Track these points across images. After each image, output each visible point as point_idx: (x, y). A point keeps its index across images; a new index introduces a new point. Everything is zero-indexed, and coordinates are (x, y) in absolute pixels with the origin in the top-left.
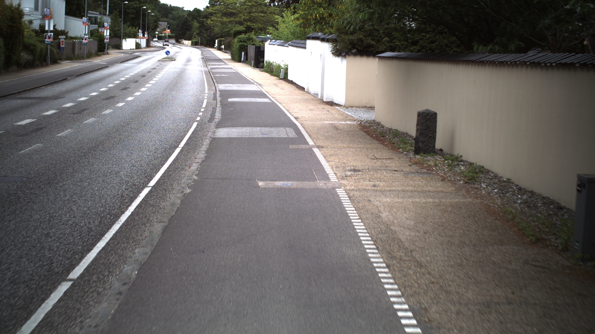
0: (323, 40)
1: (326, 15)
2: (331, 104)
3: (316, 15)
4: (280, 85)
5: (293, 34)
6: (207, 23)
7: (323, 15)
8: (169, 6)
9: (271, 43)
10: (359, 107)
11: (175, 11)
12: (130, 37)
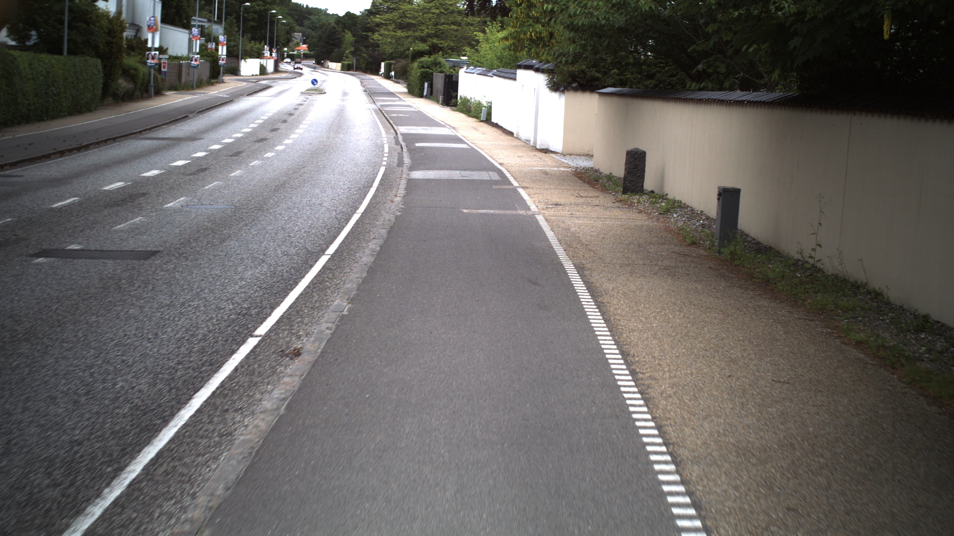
0: (537, 70)
1: (544, 34)
2: (546, 151)
3: (531, 33)
4: (481, 129)
5: (500, 59)
6: (373, 39)
7: (540, 33)
8: (305, 6)
9: (468, 70)
10: (579, 155)
11: (315, 15)
12: (251, 56)
